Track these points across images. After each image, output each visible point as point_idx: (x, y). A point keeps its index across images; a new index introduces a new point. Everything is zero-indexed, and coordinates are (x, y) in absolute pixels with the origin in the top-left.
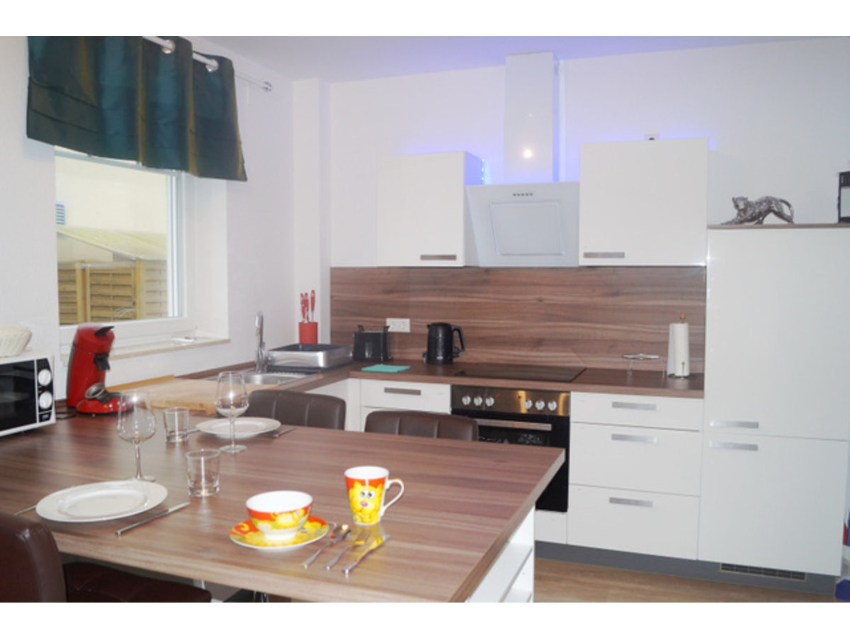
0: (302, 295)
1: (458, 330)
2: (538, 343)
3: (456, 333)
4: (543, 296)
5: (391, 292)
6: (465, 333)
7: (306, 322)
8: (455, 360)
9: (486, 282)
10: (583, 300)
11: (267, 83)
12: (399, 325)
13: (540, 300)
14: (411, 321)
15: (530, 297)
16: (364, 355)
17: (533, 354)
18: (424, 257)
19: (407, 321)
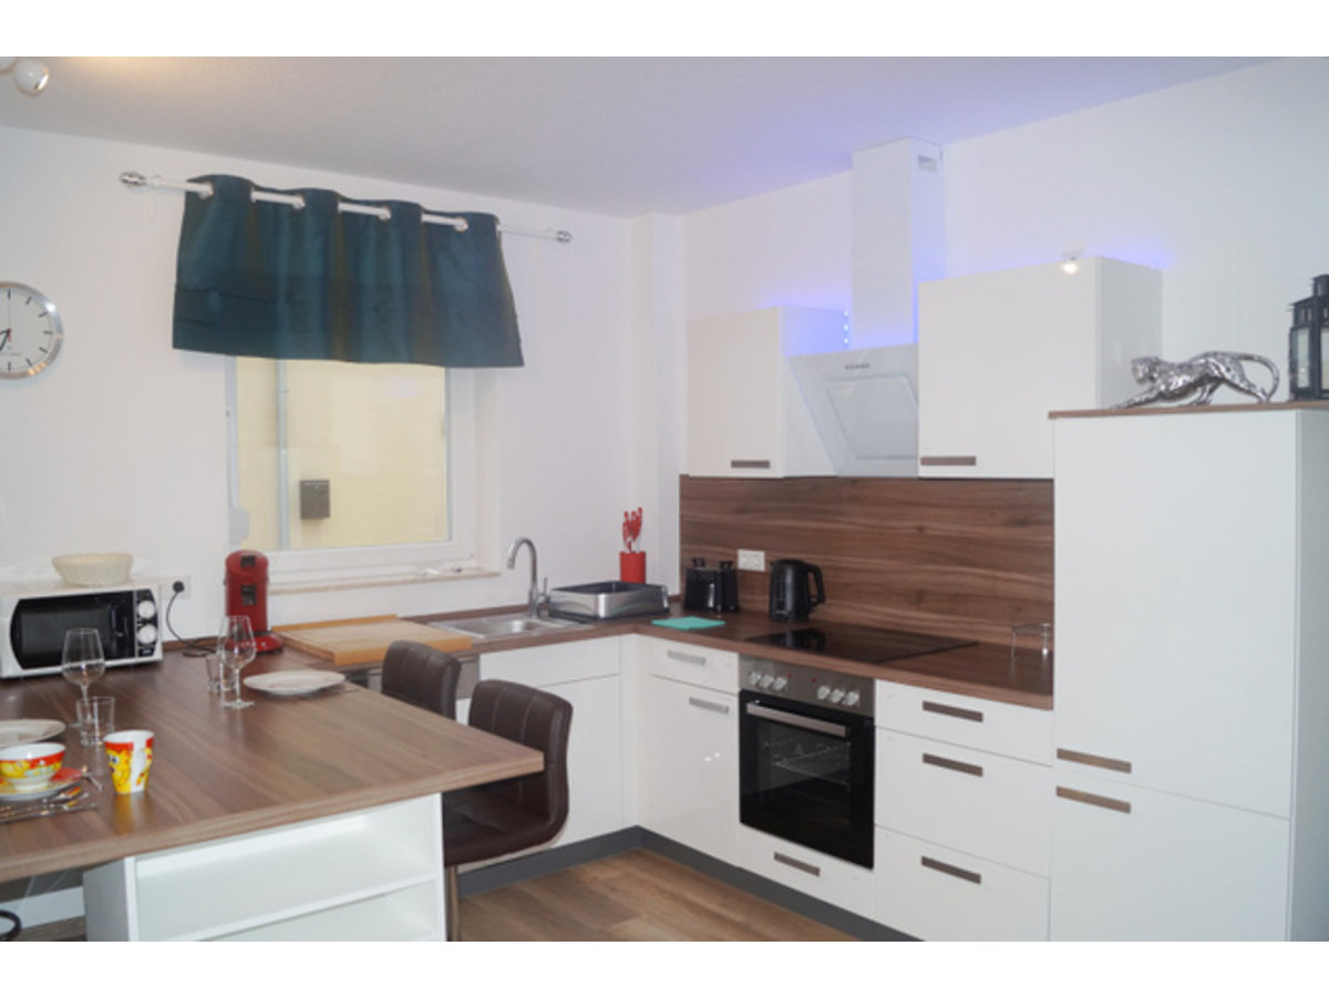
0: (626, 514)
1: (816, 570)
2: (919, 598)
3: (811, 576)
4: (924, 524)
5: (742, 511)
6: (827, 577)
7: (628, 551)
8: (811, 616)
9: (852, 500)
10: (979, 531)
11: (560, 233)
12: (751, 560)
13: (921, 529)
14: (766, 556)
15: (908, 523)
16: (706, 601)
17: (914, 614)
18: (735, 464)
19: (761, 555)
